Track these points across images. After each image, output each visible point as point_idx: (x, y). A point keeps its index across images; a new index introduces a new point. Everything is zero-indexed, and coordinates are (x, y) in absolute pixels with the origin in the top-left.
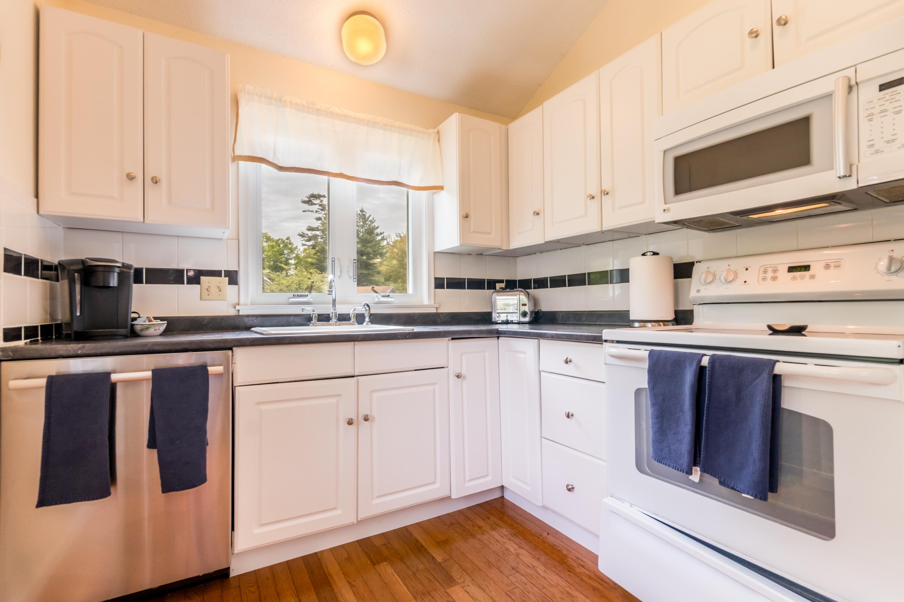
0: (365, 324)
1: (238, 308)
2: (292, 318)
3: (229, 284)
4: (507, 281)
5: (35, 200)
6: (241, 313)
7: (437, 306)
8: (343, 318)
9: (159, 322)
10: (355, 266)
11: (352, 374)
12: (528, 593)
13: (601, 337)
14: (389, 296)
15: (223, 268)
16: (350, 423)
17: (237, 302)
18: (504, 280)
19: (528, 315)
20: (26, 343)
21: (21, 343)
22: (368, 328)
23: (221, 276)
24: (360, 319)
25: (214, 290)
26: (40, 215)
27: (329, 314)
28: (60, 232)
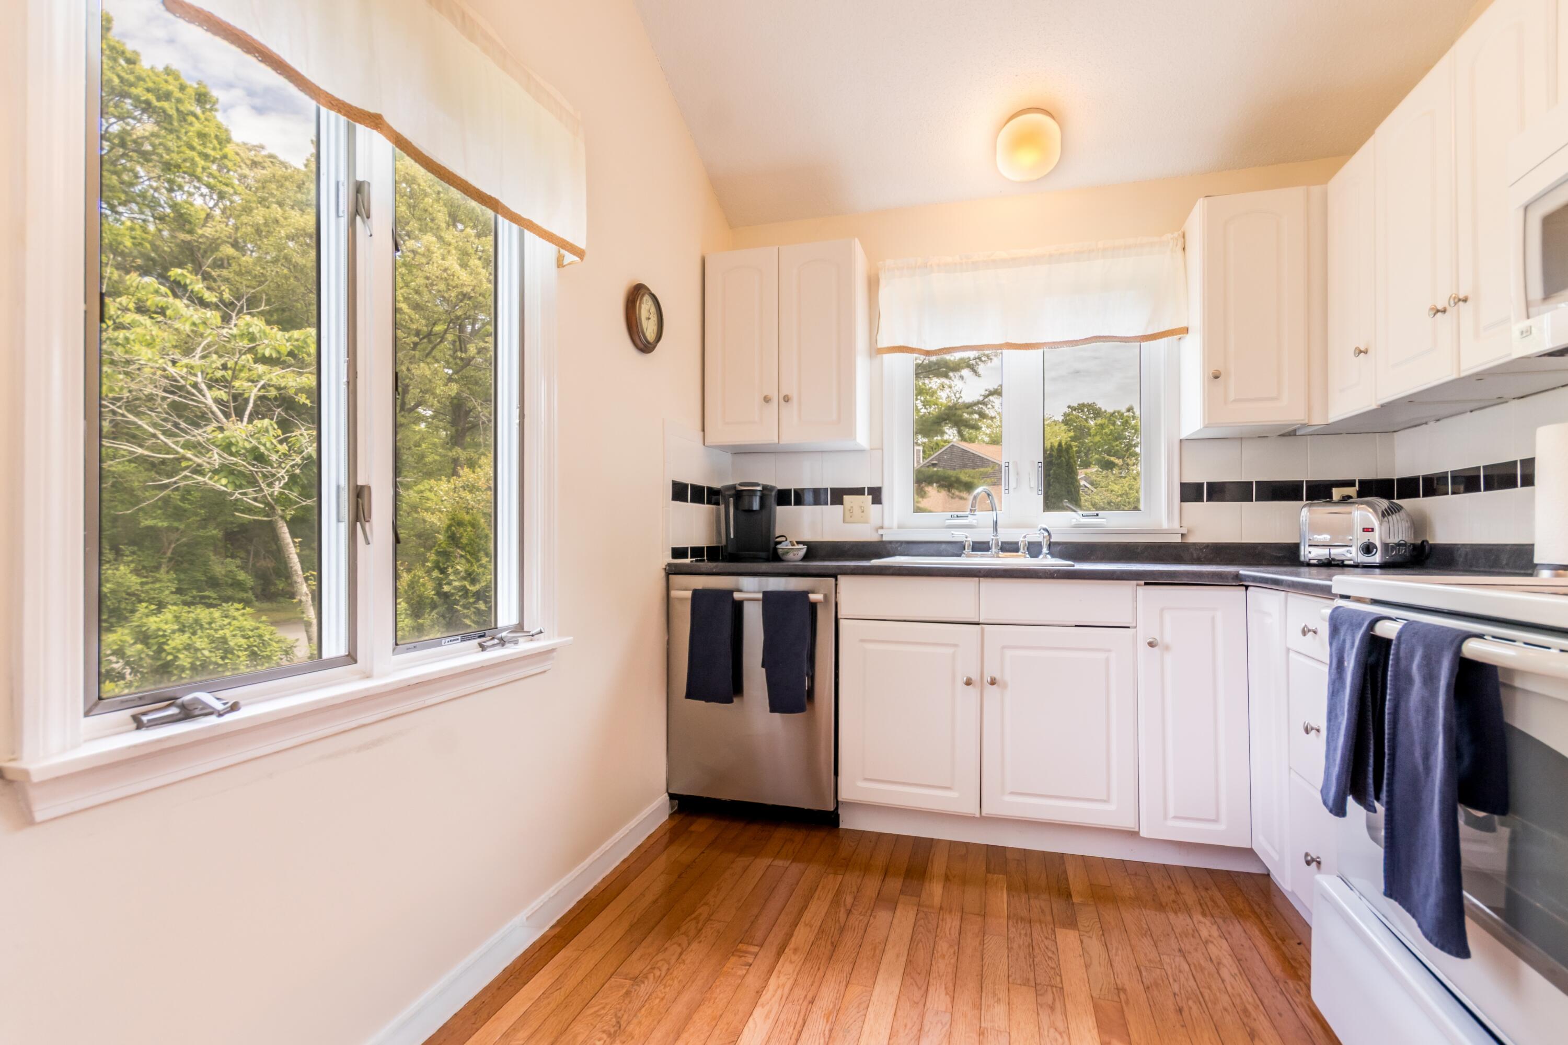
0: (1041, 556)
1: (881, 532)
2: (943, 546)
3: (873, 503)
4: (1362, 482)
5: (701, 433)
6: (885, 539)
7: (1184, 531)
8: (1010, 547)
9: (801, 546)
10: (1040, 473)
11: (976, 620)
12: (1175, 980)
13: (1330, 587)
14: (1097, 515)
15: (866, 484)
16: (968, 683)
17: (881, 525)
18: (1355, 480)
19: (1375, 550)
20: (692, 561)
21: (688, 561)
22: (1046, 561)
23: (864, 494)
24: (1034, 549)
25: (857, 511)
26: (707, 447)
27: (989, 542)
28: (727, 458)
